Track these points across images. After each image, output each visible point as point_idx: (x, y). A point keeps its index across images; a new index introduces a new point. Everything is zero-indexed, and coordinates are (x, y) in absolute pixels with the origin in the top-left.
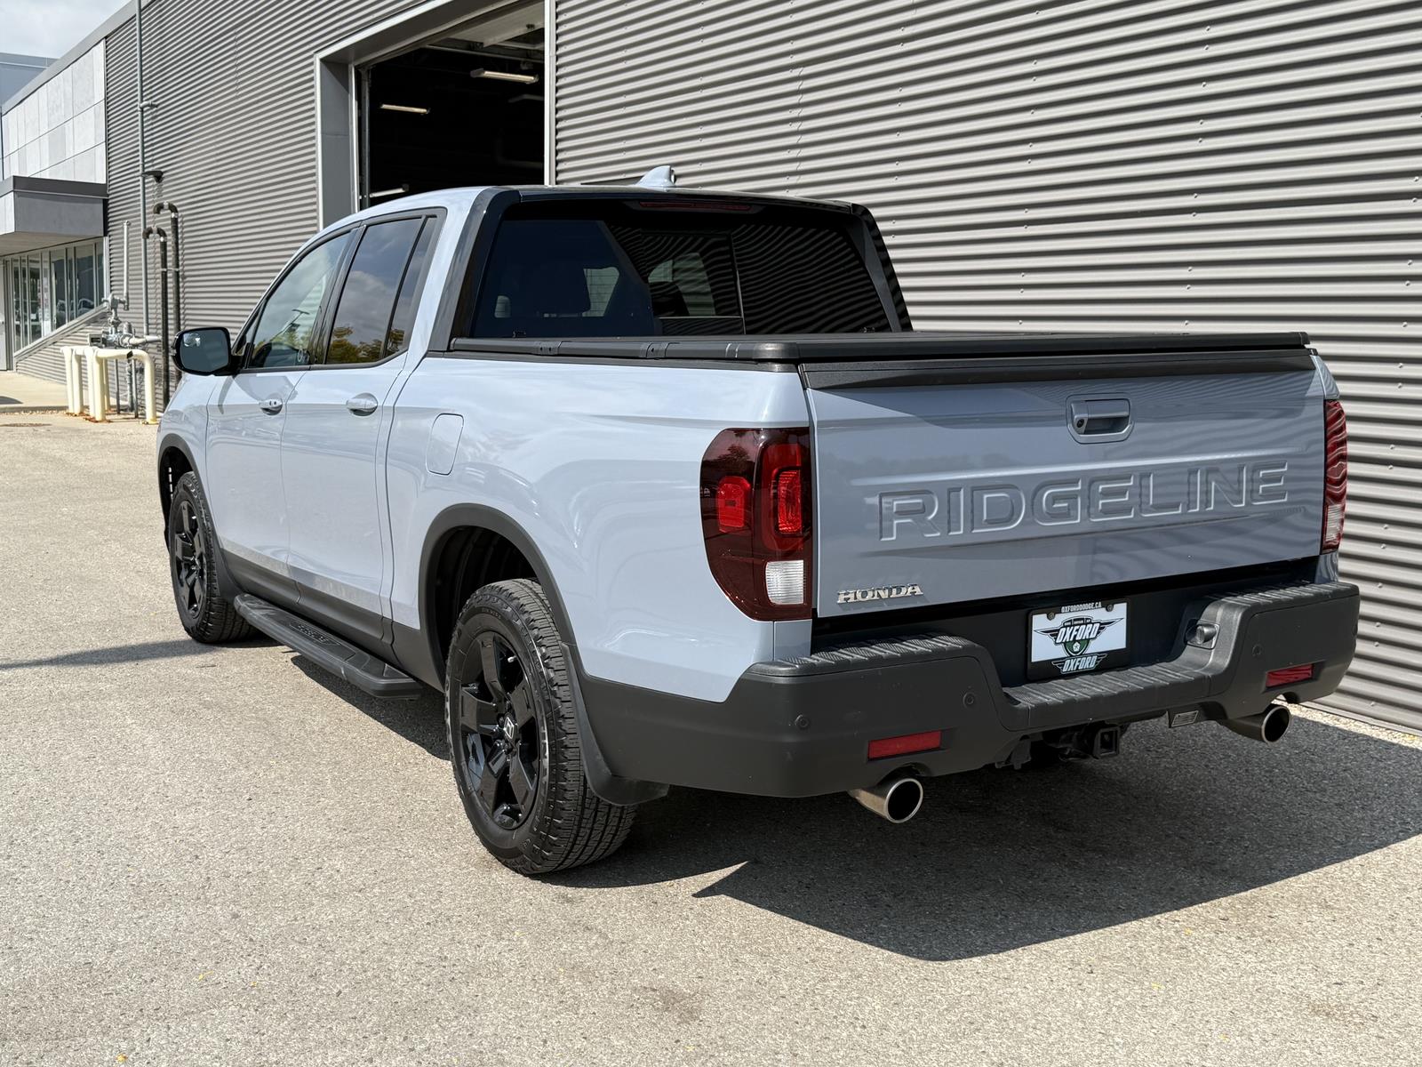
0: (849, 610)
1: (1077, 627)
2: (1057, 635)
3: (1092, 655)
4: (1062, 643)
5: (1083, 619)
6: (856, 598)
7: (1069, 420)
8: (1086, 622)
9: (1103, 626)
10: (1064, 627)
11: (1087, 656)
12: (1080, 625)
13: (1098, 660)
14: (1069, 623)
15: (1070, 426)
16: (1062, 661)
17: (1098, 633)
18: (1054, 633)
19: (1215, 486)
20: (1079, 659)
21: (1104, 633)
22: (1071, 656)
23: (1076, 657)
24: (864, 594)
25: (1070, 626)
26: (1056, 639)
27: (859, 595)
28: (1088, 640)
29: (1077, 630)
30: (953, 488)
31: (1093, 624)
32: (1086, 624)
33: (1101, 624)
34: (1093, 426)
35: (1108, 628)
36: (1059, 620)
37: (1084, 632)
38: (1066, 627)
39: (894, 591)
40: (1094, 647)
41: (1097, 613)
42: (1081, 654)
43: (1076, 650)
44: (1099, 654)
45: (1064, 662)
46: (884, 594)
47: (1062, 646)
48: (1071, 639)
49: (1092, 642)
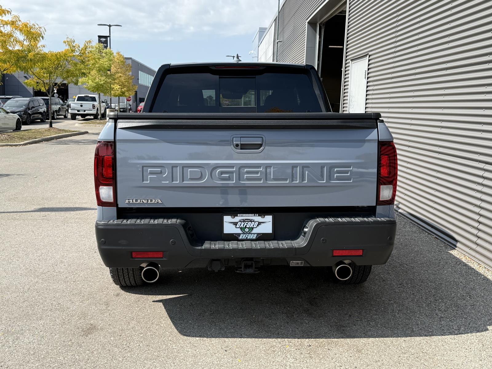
0: (131, 205)
1: (247, 223)
2: (237, 224)
3: (254, 234)
4: (239, 227)
5: (250, 220)
6: (133, 202)
7: (232, 143)
8: (251, 221)
9: (259, 223)
10: (240, 222)
11: (251, 234)
12: (248, 222)
13: (257, 236)
14: (243, 221)
15: (232, 146)
16: (239, 235)
17: (258, 226)
18: (235, 224)
19: (307, 173)
20: (247, 235)
21: (260, 226)
22: (244, 233)
23: (247, 234)
24: (136, 201)
25: (243, 222)
26: (236, 226)
27: (134, 201)
28: (253, 228)
29: (247, 224)
30: (174, 166)
31: (255, 222)
32: (252, 222)
33: (259, 222)
34: (244, 147)
35: (262, 224)
36: (237, 219)
37: (250, 225)
38: (241, 222)
39: (149, 201)
40: (255, 231)
41: (257, 218)
42: (249, 233)
43: (247, 231)
44: (258, 234)
45: (240, 235)
46: (145, 202)
47: (239, 229)
48: (244, 227)
49: (254, 229)
